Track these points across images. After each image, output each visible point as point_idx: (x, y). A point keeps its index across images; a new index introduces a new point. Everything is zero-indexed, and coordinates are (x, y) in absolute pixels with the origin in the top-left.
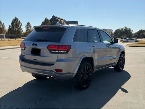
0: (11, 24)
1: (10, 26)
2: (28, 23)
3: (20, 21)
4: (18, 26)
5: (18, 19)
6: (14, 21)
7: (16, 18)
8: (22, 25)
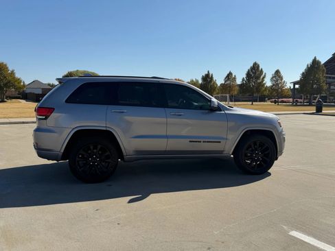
0: (245, 76)
1: (243, 79)
2: (277, 72)
3: (263, 70)
4: (258, 78)
5: (258, 66)
6: (252, 71)
7: (255, 64)
8: (265, 76)
